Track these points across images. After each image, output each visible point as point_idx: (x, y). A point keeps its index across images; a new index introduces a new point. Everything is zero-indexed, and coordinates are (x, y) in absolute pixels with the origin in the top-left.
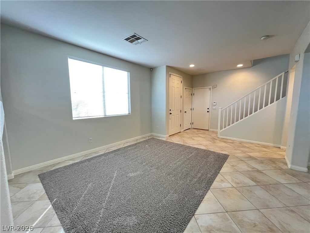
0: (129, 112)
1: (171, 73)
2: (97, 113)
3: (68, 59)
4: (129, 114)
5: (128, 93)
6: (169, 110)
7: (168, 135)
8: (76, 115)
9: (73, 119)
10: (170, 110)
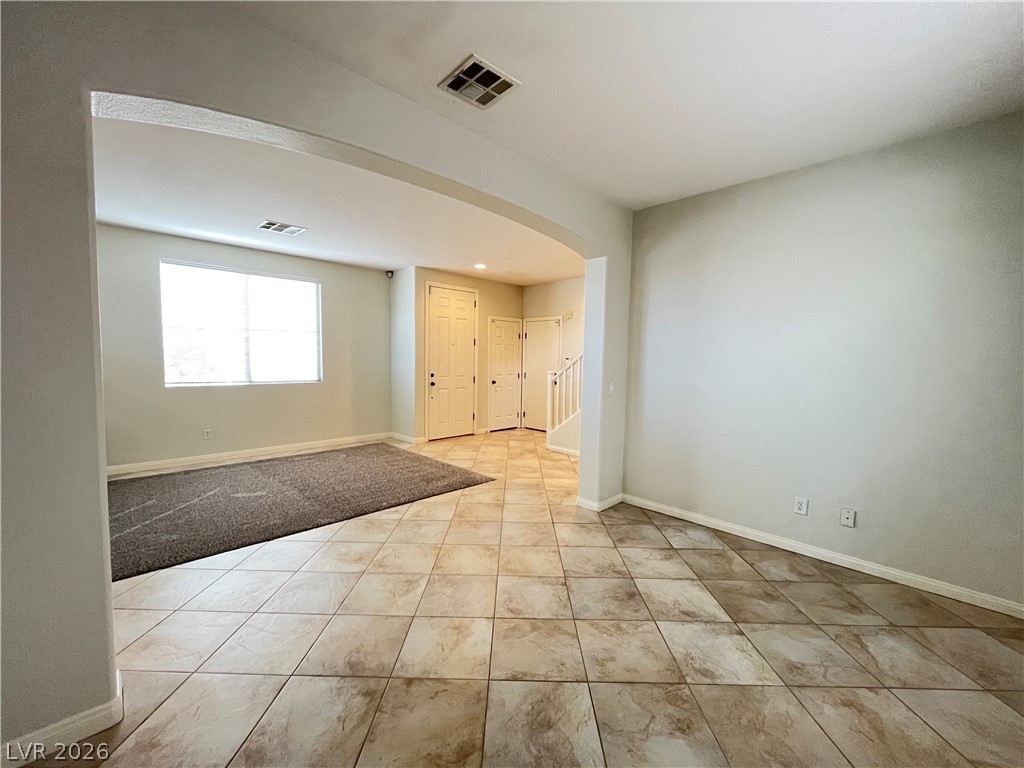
0: (320, 376)
1: (433, 284)
2: (230, 375)
3: (161, 264)
4: (320, 380)
5: (318, 332)
6: (428, 376)
7: (423, 439)
8: (172, 378)
9: (167, 386)
10: (432, 375)
